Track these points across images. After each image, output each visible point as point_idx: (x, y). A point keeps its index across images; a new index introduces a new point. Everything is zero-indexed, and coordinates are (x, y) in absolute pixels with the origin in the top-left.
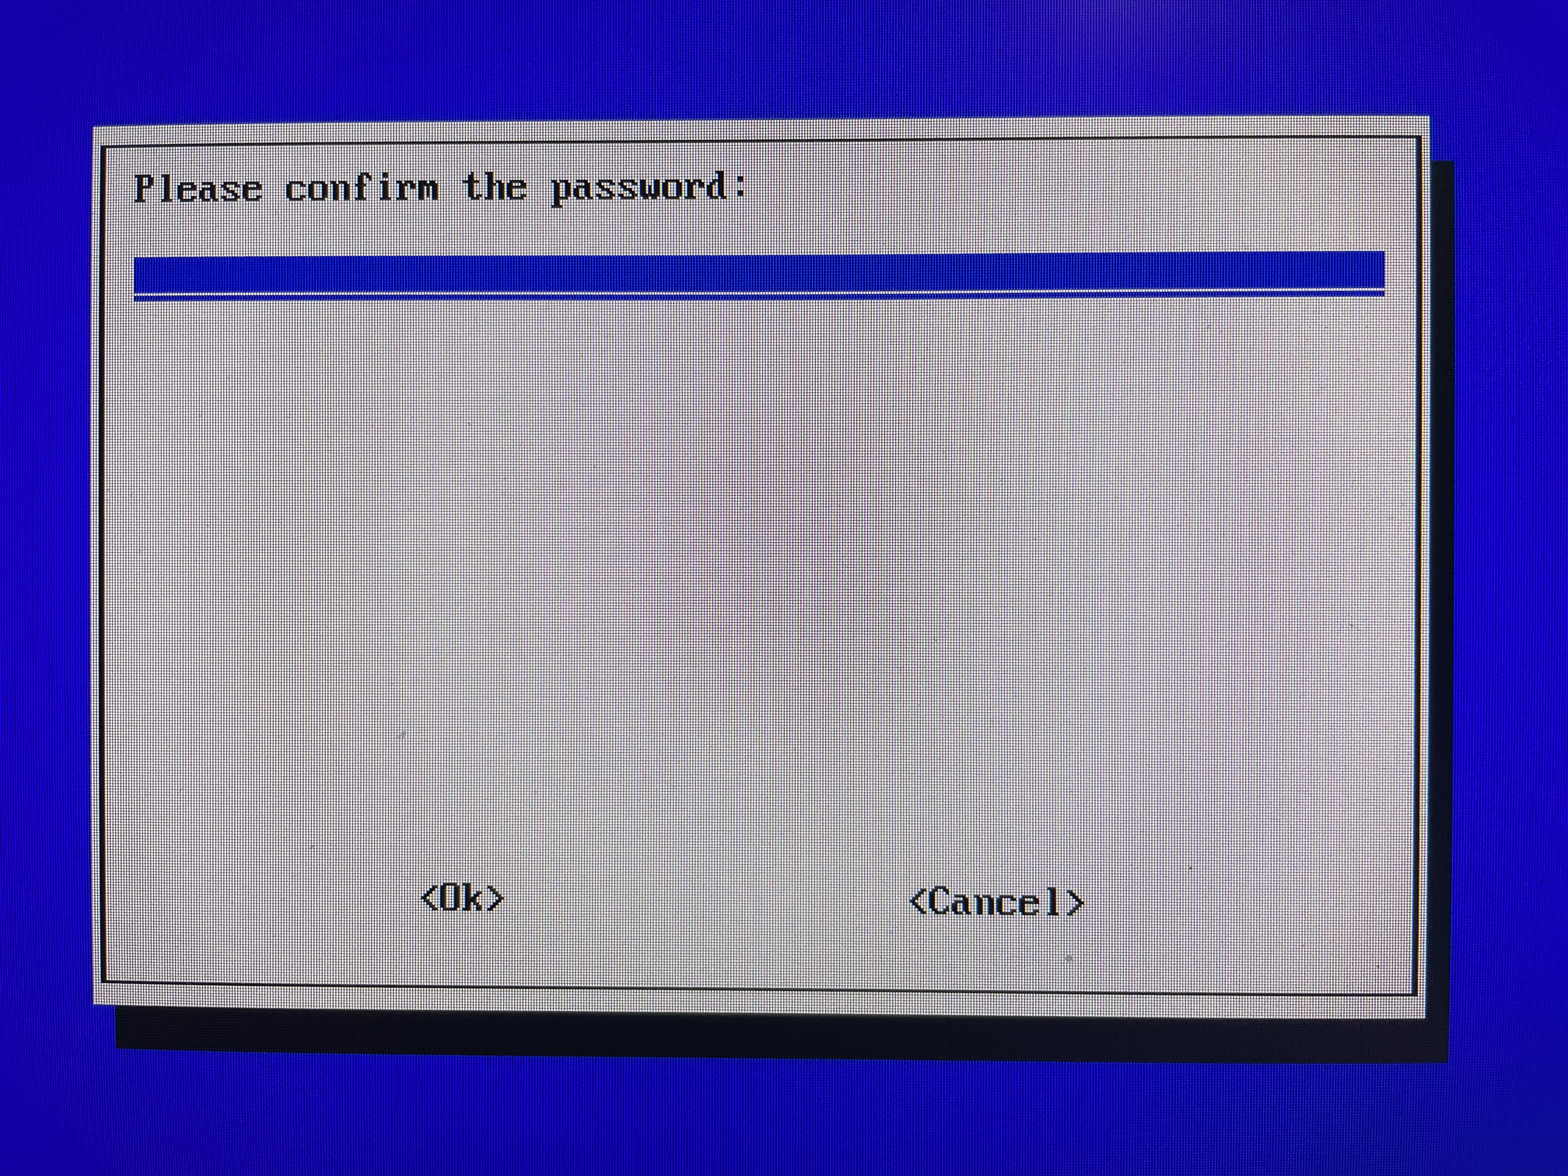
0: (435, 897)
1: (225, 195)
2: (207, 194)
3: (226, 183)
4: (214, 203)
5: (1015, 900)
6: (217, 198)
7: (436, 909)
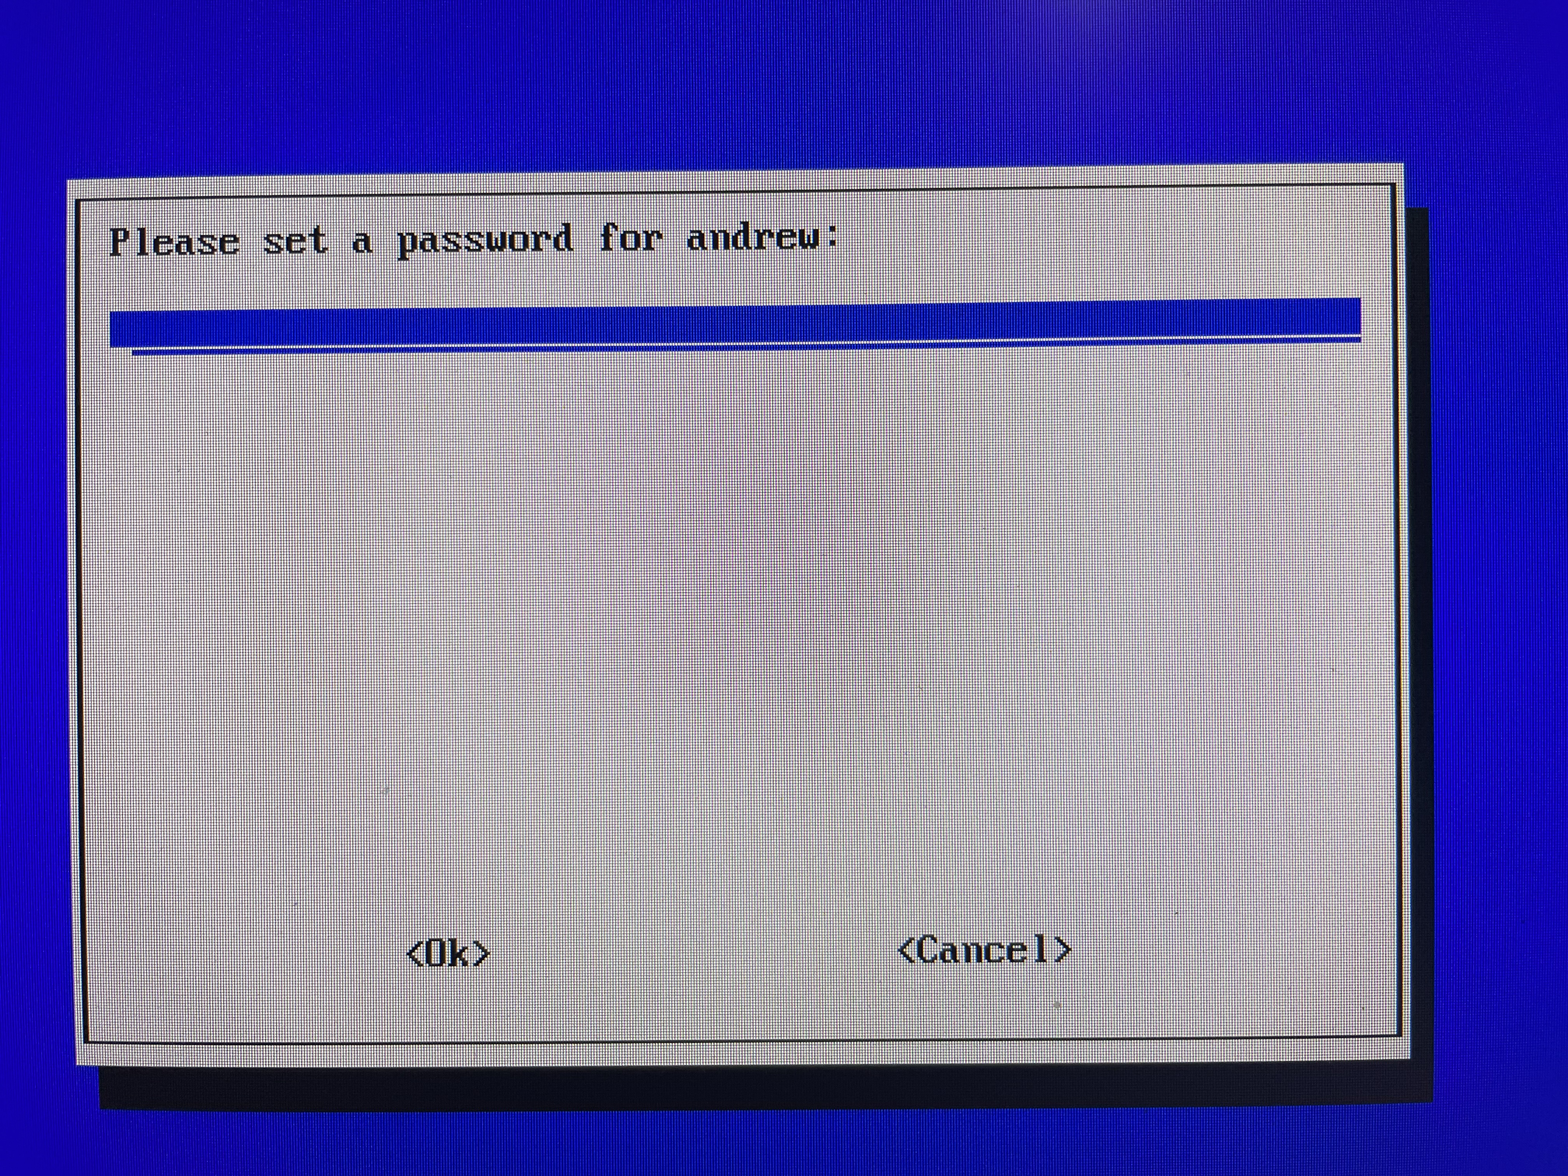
0: (420, 954)
1: (202, 248)
2: (184, 247)
3: (202, 237)
4: (191, 256)
5: (1002, 947)
6: (194, 251)
7: (422, 965)
